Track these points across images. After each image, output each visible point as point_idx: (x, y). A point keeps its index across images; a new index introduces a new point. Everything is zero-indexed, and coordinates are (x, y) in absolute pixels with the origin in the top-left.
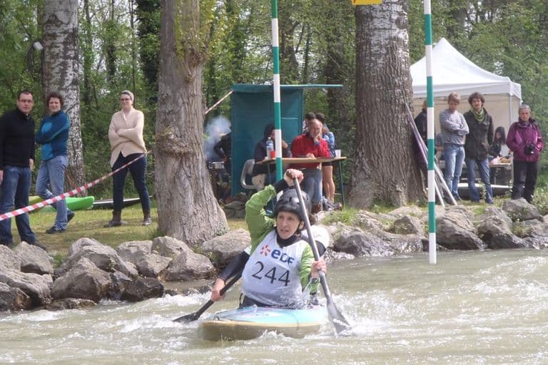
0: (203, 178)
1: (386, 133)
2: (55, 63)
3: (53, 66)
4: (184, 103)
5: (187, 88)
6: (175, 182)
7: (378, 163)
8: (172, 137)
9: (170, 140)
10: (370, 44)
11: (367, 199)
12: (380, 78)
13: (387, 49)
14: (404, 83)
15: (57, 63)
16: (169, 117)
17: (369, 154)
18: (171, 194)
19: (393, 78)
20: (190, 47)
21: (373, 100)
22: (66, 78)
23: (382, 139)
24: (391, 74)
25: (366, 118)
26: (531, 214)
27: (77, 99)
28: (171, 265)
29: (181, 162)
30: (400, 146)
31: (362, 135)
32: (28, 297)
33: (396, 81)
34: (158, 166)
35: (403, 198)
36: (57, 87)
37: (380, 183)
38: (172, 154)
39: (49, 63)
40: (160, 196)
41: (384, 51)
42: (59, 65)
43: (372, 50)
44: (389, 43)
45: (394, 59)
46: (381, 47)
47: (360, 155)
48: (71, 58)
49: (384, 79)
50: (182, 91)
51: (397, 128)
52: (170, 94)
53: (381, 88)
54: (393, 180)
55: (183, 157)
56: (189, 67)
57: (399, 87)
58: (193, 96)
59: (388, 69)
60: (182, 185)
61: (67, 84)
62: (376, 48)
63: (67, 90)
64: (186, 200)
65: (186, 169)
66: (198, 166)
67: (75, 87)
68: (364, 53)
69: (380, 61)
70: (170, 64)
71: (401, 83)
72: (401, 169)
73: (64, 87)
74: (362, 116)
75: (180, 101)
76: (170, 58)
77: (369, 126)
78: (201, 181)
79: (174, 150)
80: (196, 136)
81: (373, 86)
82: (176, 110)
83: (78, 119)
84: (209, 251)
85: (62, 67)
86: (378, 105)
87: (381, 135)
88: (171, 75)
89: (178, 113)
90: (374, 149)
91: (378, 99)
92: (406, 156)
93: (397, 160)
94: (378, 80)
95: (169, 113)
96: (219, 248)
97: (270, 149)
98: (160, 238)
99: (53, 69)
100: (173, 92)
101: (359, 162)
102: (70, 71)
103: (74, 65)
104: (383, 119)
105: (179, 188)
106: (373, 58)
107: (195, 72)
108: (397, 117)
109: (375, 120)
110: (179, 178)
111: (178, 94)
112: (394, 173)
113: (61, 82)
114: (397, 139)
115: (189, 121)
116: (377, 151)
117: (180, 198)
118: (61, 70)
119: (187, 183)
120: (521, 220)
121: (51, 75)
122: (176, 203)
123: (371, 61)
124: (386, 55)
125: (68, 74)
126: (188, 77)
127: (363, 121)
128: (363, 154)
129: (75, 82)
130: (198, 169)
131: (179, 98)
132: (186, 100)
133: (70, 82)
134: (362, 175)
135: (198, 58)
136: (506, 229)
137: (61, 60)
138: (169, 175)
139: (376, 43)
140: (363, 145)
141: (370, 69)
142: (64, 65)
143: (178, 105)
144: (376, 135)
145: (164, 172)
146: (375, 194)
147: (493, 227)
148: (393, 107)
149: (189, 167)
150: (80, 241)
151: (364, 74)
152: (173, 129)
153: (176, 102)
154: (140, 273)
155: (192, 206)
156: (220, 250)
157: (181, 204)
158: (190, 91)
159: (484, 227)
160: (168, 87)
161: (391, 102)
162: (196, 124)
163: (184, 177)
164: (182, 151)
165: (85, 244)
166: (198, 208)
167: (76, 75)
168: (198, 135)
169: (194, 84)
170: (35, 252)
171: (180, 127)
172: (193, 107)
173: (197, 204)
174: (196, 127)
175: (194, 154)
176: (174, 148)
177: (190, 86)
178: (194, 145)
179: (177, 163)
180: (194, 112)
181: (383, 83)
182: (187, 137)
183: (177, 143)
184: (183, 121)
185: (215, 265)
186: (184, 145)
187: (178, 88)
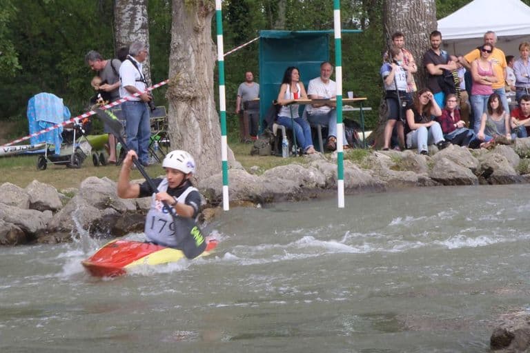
0: (211, 120)
2: (124, 8)
3: (123, 11)
4: (194, 51)
5: (196, 37)
6: (185, 123)
8: (181, 83)
9: (180, 86)
12: (405, 23)
14: (428, 26)
15: (127, 8)
16: (180, 65)
18: (182, 135)
19: (418, 22)
22: (136, 23)
24: (415, 19)
32: (21, 231)
33: (421, 25)
34: (171, 109)
36: (127, 31)
38: (182, 98)
39: (120, 8)
40: (172, 137)
42: (129, 10)
45: (419, 4)
48: (140, 4)
49: (409, 23)
50: (192, 39)
52: (181, 42)
53: (406, 32)
55: (192, 100)
56: (199, 17)
57: (423, 30)
58: (203, 44)
59: (412, 14)
60: (192, 126)
61: (136, 28)
63: (136, 34)
64: (196, 140)
65: (196, 111)
66: (207, 108)
67: (144, 31)
69: (405, 7)
70: (180, 15)
71: (425, 27)
73: (134, 31)
75: (191, 49)
76: (180, 10)
78: (210, 123)
79: (184, 95)
80: (205, 82)
82: (187, 57)
83: (147, 61)
84: (204, 188)
85: (132, 13)
88: (182, 25)
89: (189, 60)
94: (403, 24)
95: (180, 61)
96: (212, 185)
99: (123, 14)
100: (184, 40)
102: (139, 16)
103: (143, 10)
105: (189, 130)
106: (398, 4)
107: (204, 22)
110: (189, 120)
111: (188, 43)
113: (131, 26)
115: (199, 68)
117: (189, 138)
118: (131, 15)
119: (197, 125)
121: (121, 19)
123: (397, 7)
124: (410, 1)
125: (138, 19)
126: (197, 27)
129: (143, 27)
130: (207, 112)
131: (189, 46)
132: (196, 48)
133: (139, 26)
135: (206, 9)
136: (505, 166)
137: (131, 6)
138: (181, 118)
141: (395, 14)
142: (134, 10)
143: (188, 54)
145: (176, 115)
147: (494, 164)
148: (417, 50)
149: (199, 110)
150: (88, 179)
151: (390, 19)
152: (183, 75)
153: (186, 50)
154: (138, 208)
155: (200, 146)
156: (213, 187)
157: (190, 144)
158: (199, 39)
159: (486, 164)
160: (180, 37)
161: (415, 46)
162: (206, 70)
163: (193, 119)
164: (192, 95)
165: (93, 183)
166: (207, 148)
167: (146, 20)
168: (207, 81)
169: (204, 33)
170: (45, 190)
171: (190, 73)
172: (202, 55)
173: (206, 144)
174: (206, 73)
175: (203, 98)
176: (184, 93)
177: (200, 35)
178: (203, 90)
179: (187, 106)
180: (203, 59)
181: (408, 27)
182: (196, 83)
183: (187, 88)
184: (193, 68)
185: (208, 201)
186: (193, 90)
187: (188, 38)
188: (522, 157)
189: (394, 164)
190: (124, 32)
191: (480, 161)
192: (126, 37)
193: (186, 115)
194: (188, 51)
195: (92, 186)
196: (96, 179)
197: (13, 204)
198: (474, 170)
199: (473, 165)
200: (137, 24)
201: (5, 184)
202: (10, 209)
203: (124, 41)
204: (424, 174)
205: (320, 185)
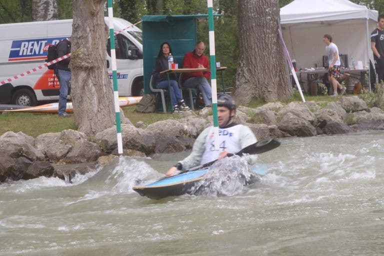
0: (105, 85)
1: (260, 48)
2: (40, 2)
3: (39, 4)
4: (90, 30)
5: (93, 19)
6: (84, 88)
7: (255, 71)
8: (81, 56)
9: (80, 58)
11: (247, 97)
12: (255, 9)
14: (273, 12)
15: (42, 2)
16: (80, 41)
17: (248, 64)
18: (82, 97)
19: (265, 9)
21: (250, 26)
22: (48, 13)
23: (257, 53)
24: (263, 6)
25: (245, 38)
26: (362, 107)
28: (70, 150)
29: (89, 74)
30: (271, 58)
31: (243, 50)
33: (267, 10)
34: (73, 77)
35: (273, 96)
36: (42, 19)
37: (256, 85)
39: (36, 3)
40: (74, 99)
42: (43, 4)
47: (242, 65)
49: (258, 9)
50: (88, 21)
51: (268, 45)
52: (80, 24)
53: (256, 16)
54: (266, 83)
55: (90, 70)
56: (94, 4)
57: (269, 15)
58: (97, 25)
59: (260, 2)
60: (90, 90)
61: (49, 17)
64: (93, 101)
65: (92, 78)
67: (55, 19)
70: (80, 2)
71: (271, 12)
72: (272, 75)
73: (47, 19)
74: (242, 37)
75: (88, 29)
77: (248, 44)
78: (104, 87)
79: (83, 65)
80: (100, 55)
81: (250, 15)
82: (85, 35)
84: (99, 140)
85: (45, 6)
86: (254, 28)
87: (257, 51)
88: (81, 10)
89: (86, 38)
90: (251, 61)
91: (254, 24)
92: (275, 65)
93: (269, 68)
94: (254, 10)
95: (80, 38)
97: (170, 62)
98: (65, 130)
99: (38, 7)
100: (82, 22)
101: (241, 70)
102: (51, 8)
103: (54, 3)
104: (258, 39)
105: (87, 93)
107: (99, 8)
108: (268, 37)
109: (252, 39)
110: (87, 85)
111: (86, 24)
112: (266, 78)
113: (45, 16)
114: (268, 53)
115: (95, 44)
116: (254, 62)
117: (88, 100)
118: (45, 8)
119: (94, 89)
120: (353, 112)
121: (38, 11)
122: (85, 104)
125: (50, 10)
126: (93, 11)
127: (243, 40)
128: (244, 64)
129: (55, 16)
131: (86, 27)
132: (92, 28)
133: (51, 16)
134: (243, 80)
136: (336, 119)
138: (80, 84)
140: (243, 58)
141: (248, 2)
142: (47, 3)
143: (86, 33)
144: (253, 51)
145: (77, 82)
146: (253, 94)
147: (327, 118)
148: (265, 30)
149: (95, 77)
150: (6, 134)
151: (243, 6)
152: (82, 50)
153: (84, 30)
154: (46, 157)
155: (96, 106)
156: (106, 139)
157: (89, 104)
158: (95, 21)
159: (321, 118)
160: (79, 19)
161: (263, 27)
162: (100, 46)
163: (91, 85)
164: (89, 65)
165: (10, 137)
166: (102, 107)
167: (56, 11)
169: (98, 16)
171: (88, 48)
172: (97, 33)
173: (101, 104)
174: (100, 48)
175: (99, 68)
176: (83, 64)
177: (95, 18)
178: (98, 61)
179: (85, 75)
180: (98, 37)
181: (257, 13)
182: (93, 56)
183: (85, 60)
184: (90, 44)
185: (103, 150)
186: (90, 61)
187: (86, 20)
188: (348, 111)
189: (249, 118)
191: (316, 115)
193: (85, 82)
194: (86, 30)
195: (8, 139)
196: (12, 133)
198: (312, 122)
199: (311, 118)
200: (50, 14)
204: (273, 126)
205: (193, 136)
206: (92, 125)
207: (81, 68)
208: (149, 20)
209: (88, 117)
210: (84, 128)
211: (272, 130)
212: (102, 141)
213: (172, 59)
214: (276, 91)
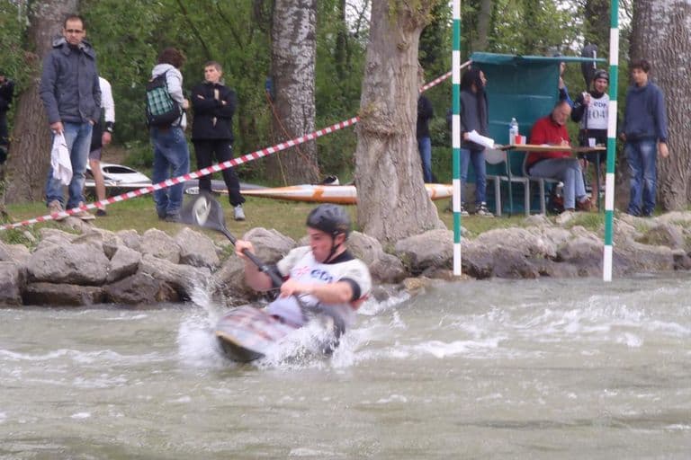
0: (412, 165)
2: (287, 12)
3: (286, 15)
4: (395, 74)
5: (399, 56)
6: (378, 167)
9: (375, 119)
10: (651, 10)
12: (660, 53)
13: (671, 17)
14: (689, 60)
15: (290, 12)
16: (376, 91)
18: (373, 181)
19: (677, 54)
20: (406, 8)
22: (300, 31)
24: (674, 49)
27: (312, 57)
29: (387, 144)
30: (681, 138)
32: (174, 292)
33: (680, 57)
34: (360, 147)
35: (679, 201)
36: (289, 41)
39: (281, 12)
40: (360, 183)
41: (667, 20)
42: (292, 15)
43: (652, 18)
44: (675, 10)
45: (679, 29)
46: (664, 15)
48: (306, 7)
49: (665, 54)
50: (393, 60)
51: (677, 115)
52: (379, 62)
53: (661, 65)
54: (669, 178)
55: (388, 138)
56: (404, 31)
57: (683, 65)
58: (407, 66)
59: (670, 42)
60: (387, 171)
61: (301, 38)
62: (658, 16)
63: (299, 45)
64: (390, 189)
65: (393, 152)
66: (407, 150)
67: (310, 42)
68: (642, 21)
69: (661, 32)
71: (685, 60)
72: (680, 166)
73: (297, 42)
75: (391, 72)
76: (381, 21)
78: (410, 168)
79: (379, 131)
80: (407, 115)
81: (650, 62)
82: (385, 81)
84: (401, 252)
85: (296, 18)
88: (383, 41)
89: (387, 86)
92: (687, 150)
93: (676, 155)
94: (657, 55)
95: (376, 86)
96: (413, 249)
97: (513, 132)
99: (284, 19)
100: (383, 61)
102: (305, 22)
103: (310, 15)
105: (382, 175)
106: (653, 28)
107: (410, 39)
108: (679, 101)
110: (383, 163)
111: (388, 64)
112: (670, 170)
113: (294, 35)
114: (676, 128)
115: (400, 97)
117: (382, 185)
118: (294, 21)
119: (393, 170)
121: (282, 26)
122: (377, 192)
123: (651, 32)
124: (669, 25)
125: (303, 26)
126: (401, 44)
129: (310, 37)
130: (406, 154)
131: (389, 68)
132: (398, 71)
133: (305, 36)
135: (414, 22)
137: (295, 9)
138: (372, 159)
139: (658, 9)
141: (648, 41)
142: (299, 15)
143: (388, 78)
145: (367, 156)
148: (674, 90)
149: (397, 150)
150: (254, 230)
151: (640, 47)
152: (379, 105)
153: (385, 73)
155: (396, 197)
156: (414, 251)
157: (383, 194)
158: (403, 60)
160: (378, 55)
161: (672, 83)
162: (409, 101)
163: (389, 162)
164: (389, 131)
165: (260, 236)
166: (404, 200)
167: (313, 28)
168: (409, 113)
169: (409, 52)
170: (199, 240)
171: (388, 103)
172: (405, 80)
173: (402, 195)
174: (408, 104)
175: (403, 136)
176: (379, 127)
177: (404, 55)
178: (404, 124)
179: (382, 145)
180: (406, 85)
181: (663, 59)
182: (395, 115)
183: (383, 122)
184: (392, 96)
185: (407, 269)
186: (391, 125)
187: (389, 57)
189: (641, 235)
190: (284, 43)
192: (286, 49)
193: (380, 158)
194: (387, 74)
195: (259, 239)
196: (263, 230)
197: (161, 256)
200: (302, 33)
201: (150, 230)
202: (159, 262)
203: (283, 53)
204: (680, 251)
205: (551, 257)
206: (387, 227)
207: (375, 134)
208: (483, 61)
209: (381, 213)
210: (373, 230)
211: (677, 258)
212: (407, 254)
213: (515, 128)
214: (684, 192)
